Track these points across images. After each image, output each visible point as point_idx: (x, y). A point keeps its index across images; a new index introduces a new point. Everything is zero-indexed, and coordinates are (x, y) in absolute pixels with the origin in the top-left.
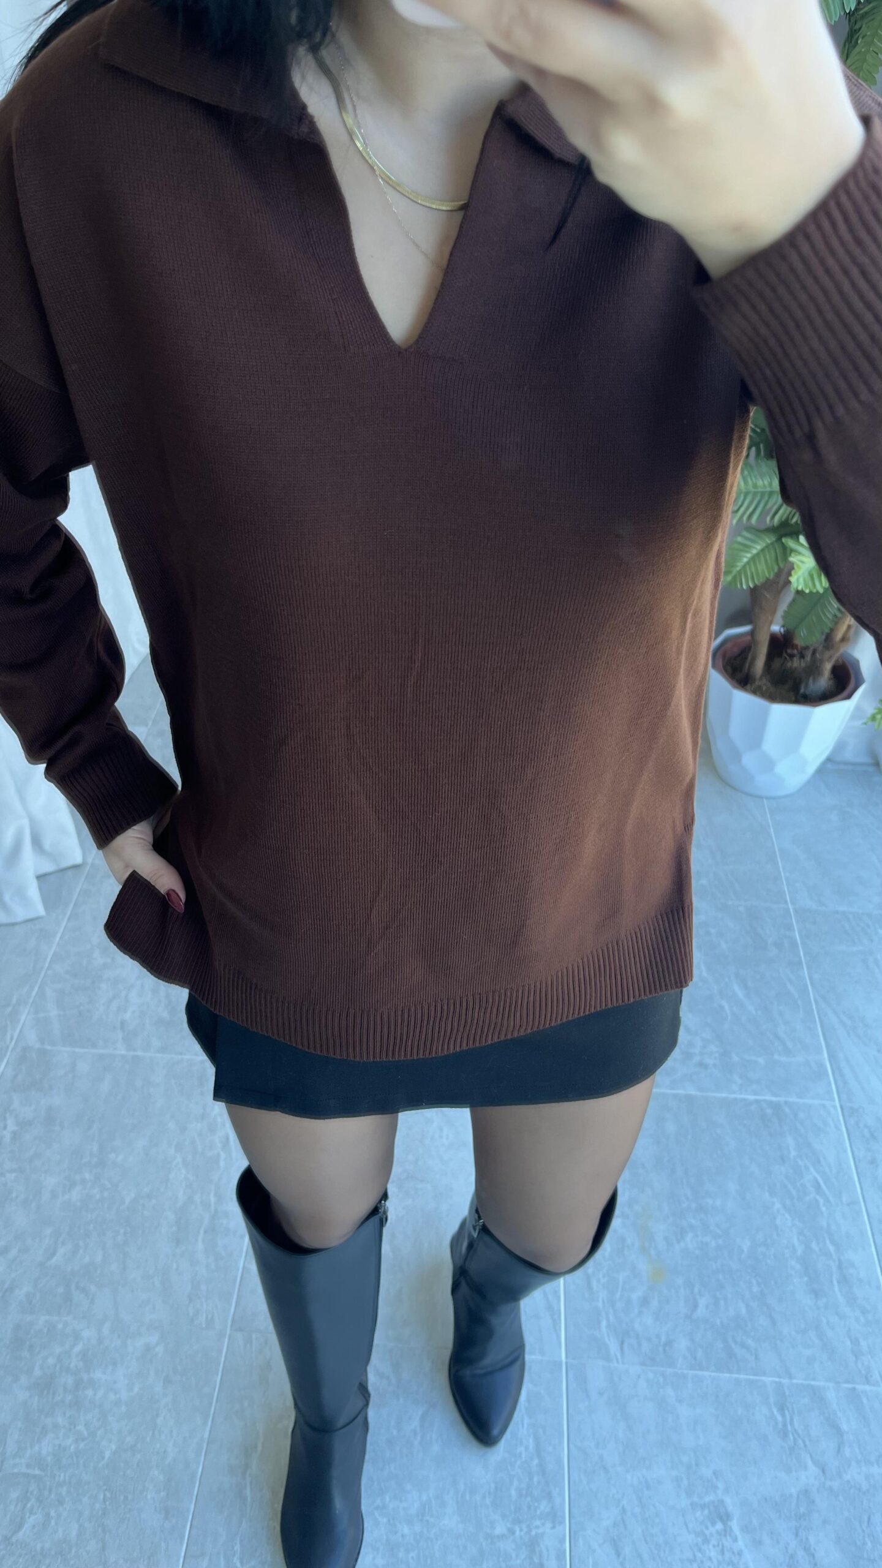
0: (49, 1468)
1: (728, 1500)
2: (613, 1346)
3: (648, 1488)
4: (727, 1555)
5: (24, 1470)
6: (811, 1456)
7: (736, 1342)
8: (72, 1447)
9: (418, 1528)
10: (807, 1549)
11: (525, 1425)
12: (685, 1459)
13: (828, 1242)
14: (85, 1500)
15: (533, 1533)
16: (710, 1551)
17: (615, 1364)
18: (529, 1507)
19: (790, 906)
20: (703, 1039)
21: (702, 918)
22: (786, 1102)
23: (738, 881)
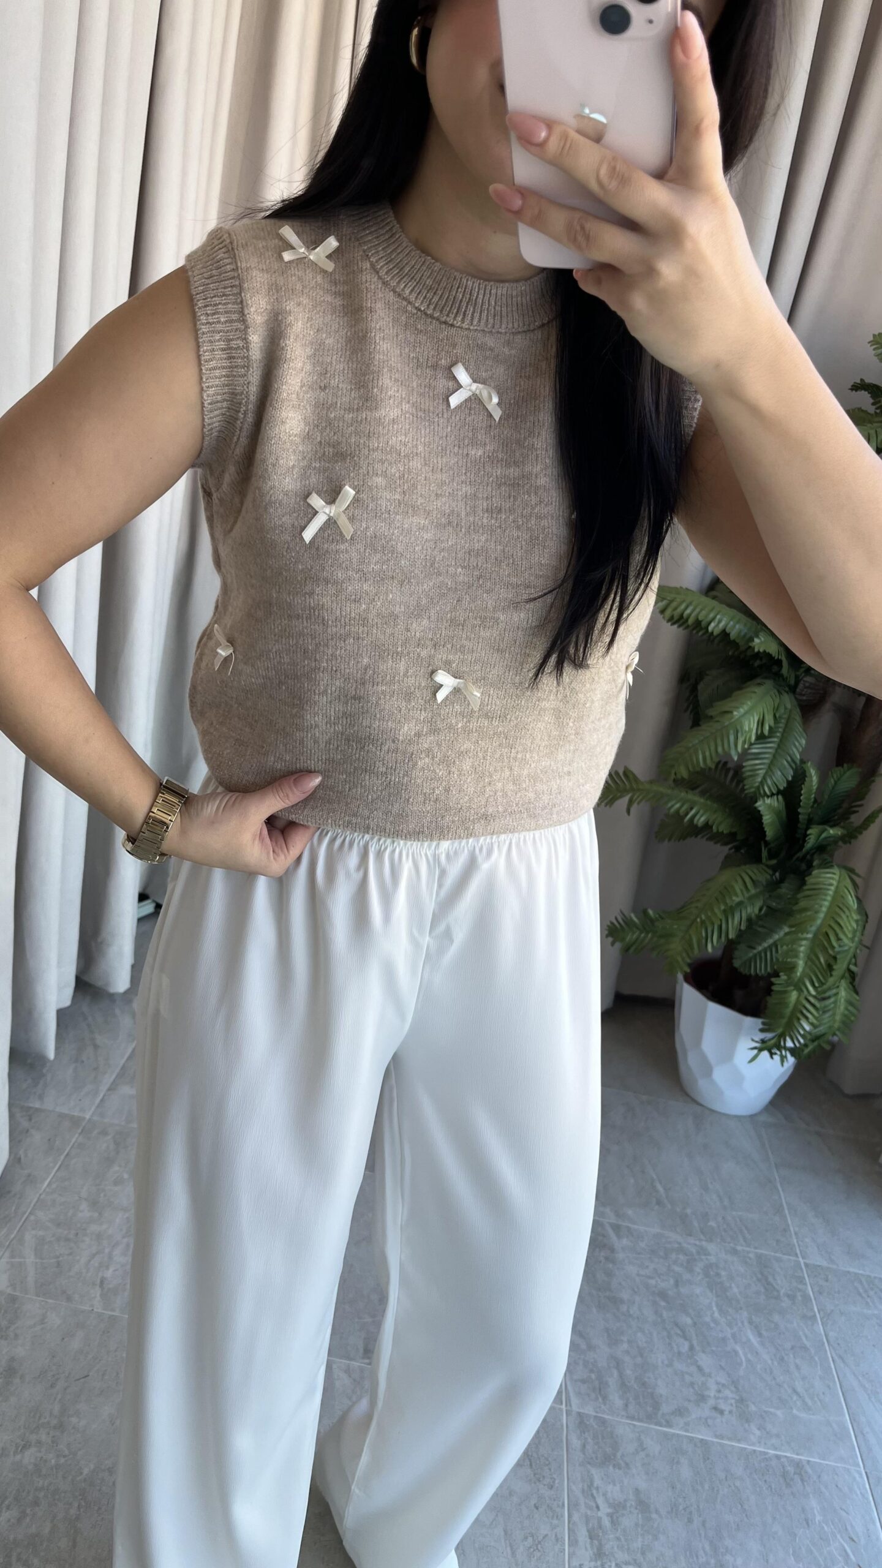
19: (801, 1259)
20: (718, 1383)
21: (713, 1259)
22: (809, 1461)
23: (746, 1228)
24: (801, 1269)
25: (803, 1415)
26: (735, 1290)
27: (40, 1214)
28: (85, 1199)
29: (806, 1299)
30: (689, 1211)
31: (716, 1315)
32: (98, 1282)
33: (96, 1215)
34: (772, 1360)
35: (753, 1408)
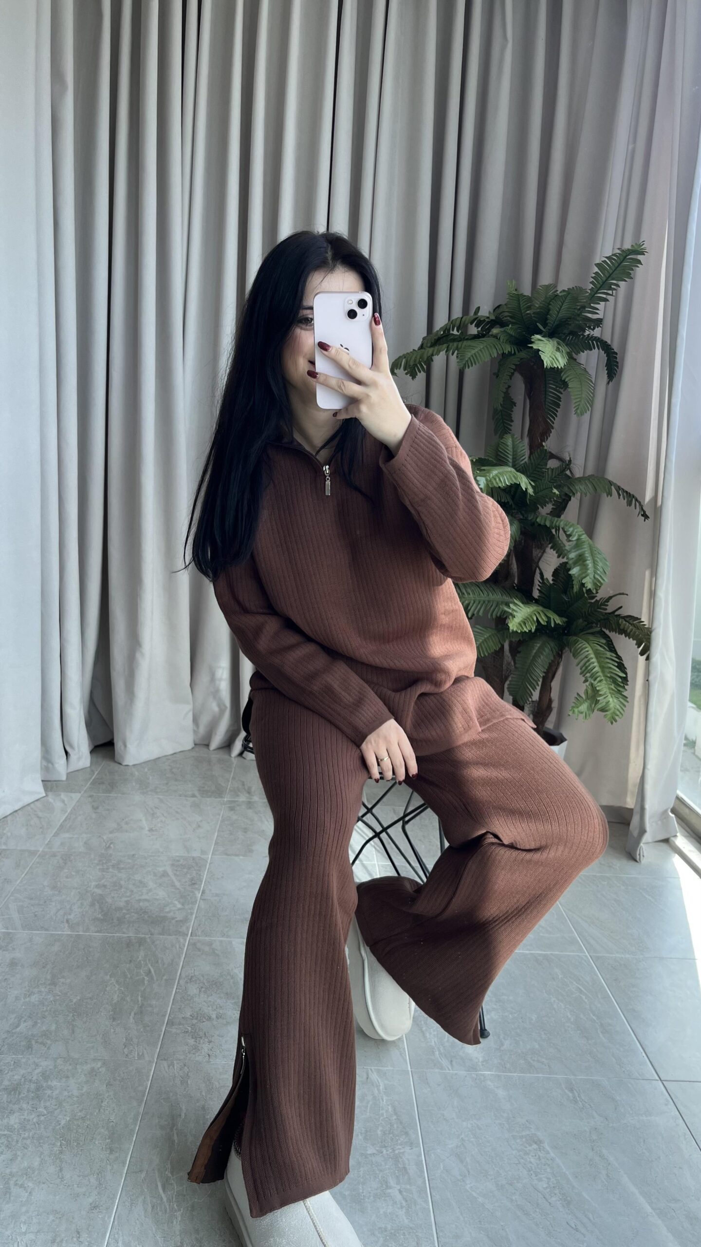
0: (16, 1130)
1: (539, 1134)
2: (445, 1063)
3: (480, 1129)
4: (543, 1161)
6: (596, 1112)
7: (534, 1060)
8: (34, 1120)
10: (601, 1156)
11: (385, 1102)
12: (505, 1115)
13: (592, 1015)
14: (46, 1146)
15: (397, 1152)
16: (530, 1158)
17: (448, 1072)
18: (392, 1139)
28: (48, 887)
32: (65, 920)
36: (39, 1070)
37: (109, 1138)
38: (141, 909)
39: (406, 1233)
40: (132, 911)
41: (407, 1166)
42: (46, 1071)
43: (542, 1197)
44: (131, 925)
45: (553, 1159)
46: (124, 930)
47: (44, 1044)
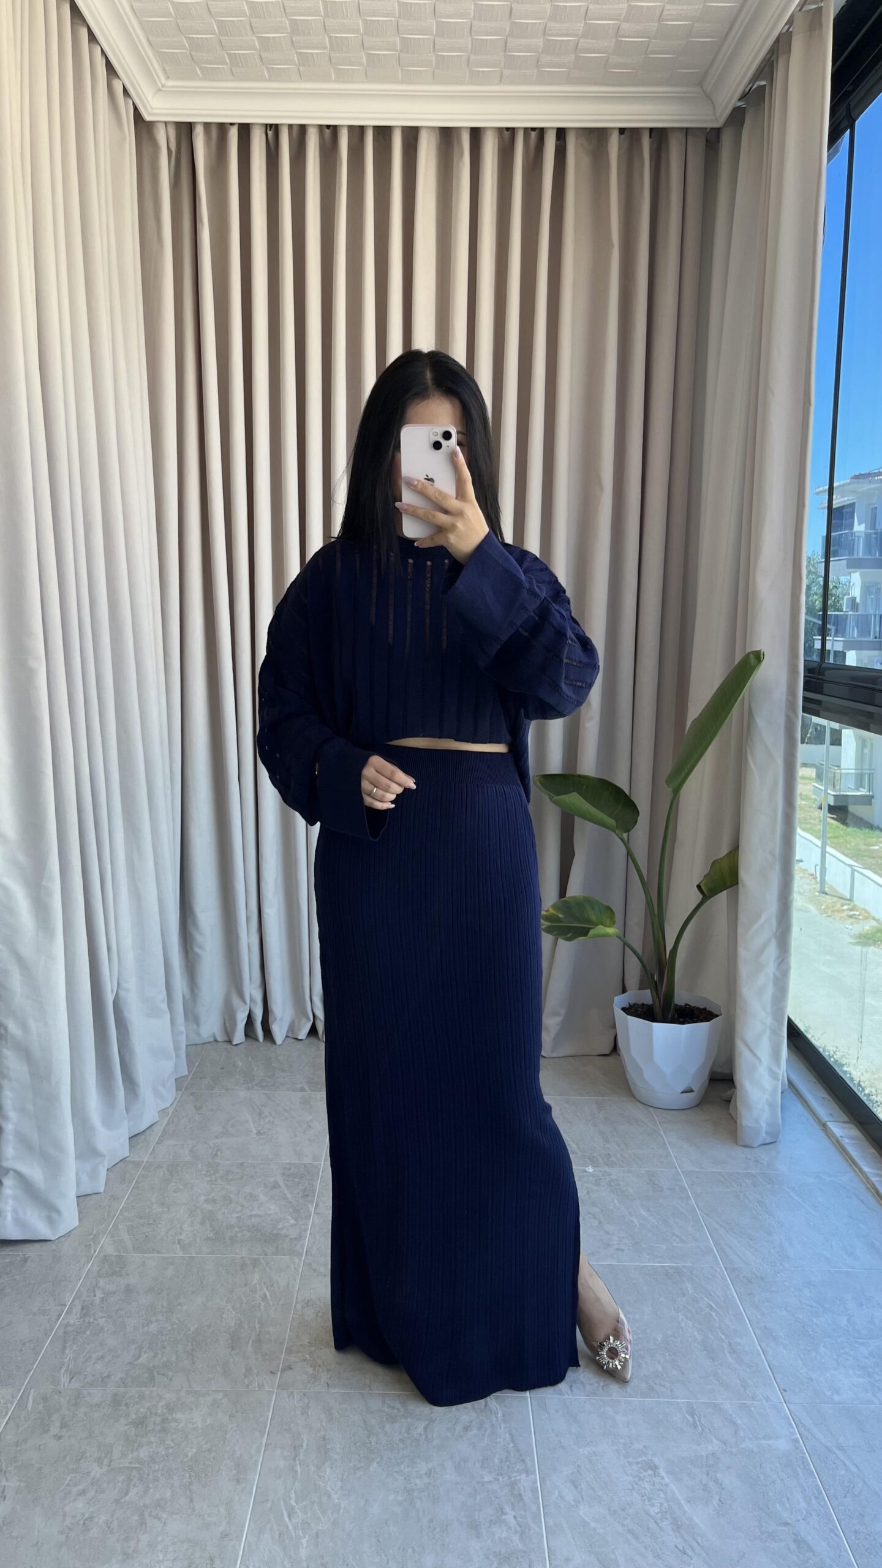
0: (146, 1463)
1: (656, 1460)
4: (657, 1486)
5: (127, 1465)
6: (715, 1436)
7: (655, 1384)
8: (163, 1452)
9: (426, 1480)
10: (716, 1481)
11: (502, 1428)
12: (622, 1441)
13: (720, 1334)
14: (176, 1478)
15: (513, 1479)
16: (644, 1484)
17: (567, 1396)
18: (508, 1467)
19: (679, 1169)
20: (619, 1237)
21: (614, 1177)
22: (684, 1266)
23: (639, 1158)
24: (680, 1175)
25: (680, 1245)
26: (631, 1191)
27: (126, 1214)
28: (156, 1203)
29: (683, 1189)
30: (595, 1154)
31: (618, 1204)
32: (176, 1241)
33: (166, 1210)
34: (658, 1222)
35: (644, 1246)
36: (163, 1403)
37: (235, 1469)
38: (254, 1226)
39: (519, 1557)
40: (245, 1228)
41: (522, 1493)
42: (170, 1404)
43: (653, 1521)
44: (244, 1245)
45: (667, 1485)
46: (237, 1251)
47: (166, 1376)
